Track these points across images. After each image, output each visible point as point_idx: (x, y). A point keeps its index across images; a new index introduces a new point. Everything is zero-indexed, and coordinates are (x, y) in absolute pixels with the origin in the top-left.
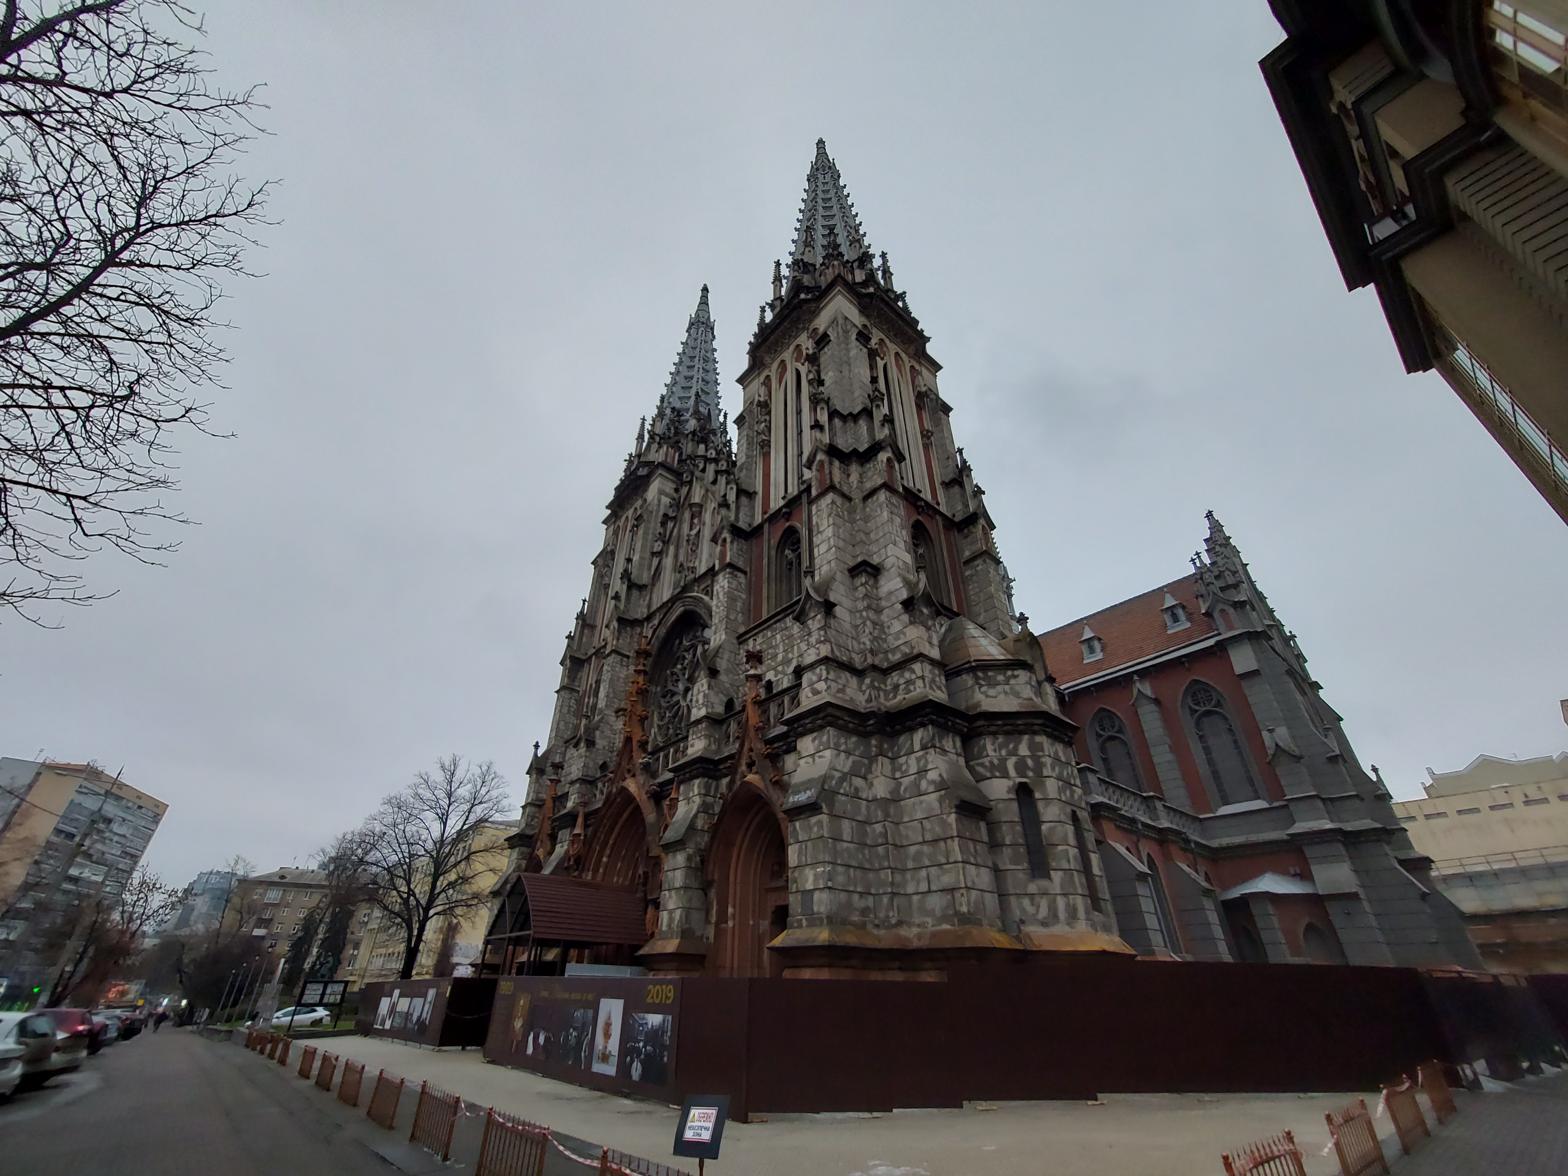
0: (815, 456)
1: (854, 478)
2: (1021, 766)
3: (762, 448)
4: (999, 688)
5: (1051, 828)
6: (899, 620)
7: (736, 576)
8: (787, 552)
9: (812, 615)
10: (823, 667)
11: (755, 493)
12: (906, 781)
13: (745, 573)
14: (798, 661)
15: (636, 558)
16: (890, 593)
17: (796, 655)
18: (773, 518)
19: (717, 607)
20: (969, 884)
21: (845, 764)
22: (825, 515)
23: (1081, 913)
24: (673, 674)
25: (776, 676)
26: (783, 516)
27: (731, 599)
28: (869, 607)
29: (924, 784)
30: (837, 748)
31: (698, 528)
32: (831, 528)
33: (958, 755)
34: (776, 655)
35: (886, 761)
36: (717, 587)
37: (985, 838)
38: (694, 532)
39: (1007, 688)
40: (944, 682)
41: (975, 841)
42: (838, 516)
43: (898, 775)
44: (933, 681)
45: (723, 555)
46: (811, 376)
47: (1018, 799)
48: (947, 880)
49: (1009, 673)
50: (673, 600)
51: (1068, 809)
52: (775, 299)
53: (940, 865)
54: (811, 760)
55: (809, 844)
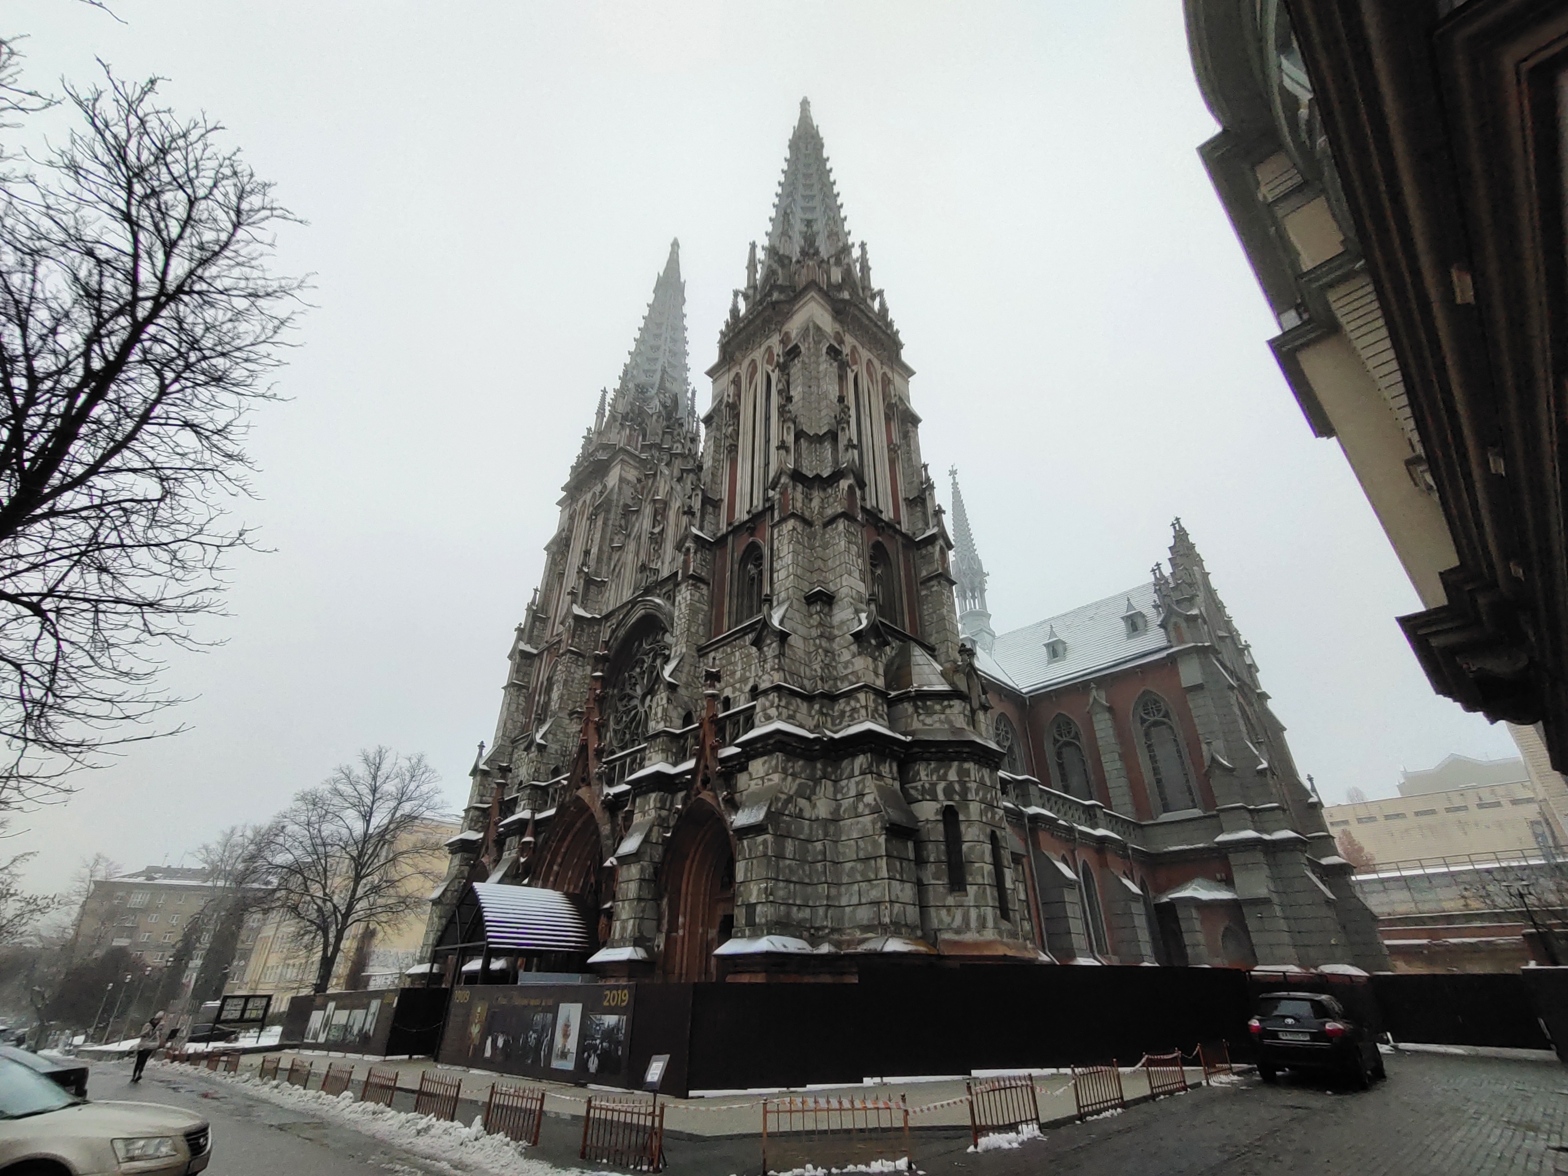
0: (779, 478)
1: (816, 503)
2: (949, 792)
3: (729, 452)
4: (936, 717)
5: (970, 848)
6: (849, 650)
7: (699, 588)
8: (749, 567)
9: (769, 642)
10: (776, 694)
11: (721, 500)
12: (846, 803)
13: (708, 584)
14: (754, 682)
15: (594, 551)
16: (842, 623)
17: (753, 674)
18: (736, 530)
19: (680, 619)
20: (893, 898)
21: (791, 786)
22: (786, 542)
23: (990, 923)
24: (630, 677)
25: (733, 693)
26: (747, 530)
27: (693, 610)
28: (821, 636)
29: (861, 806)
30: (784, 771)
31: (661, 527)
32: (790, 555)
33: (894, 779)
34: (733, 673)
35: (829, 783)
36: (679, 598)
37: (912, 855)
38: (656, 530)
39: (943, 716)
40: (886, 710)
41: (901, 859)
42: (799, 543)
43: (839, 797)
44: (876, 710)
45: (686, 563)
46: (780, 386)
47: (945, 821)
48: (874, 894)
49: (946, 703)
50: (633, 603)
51: (988, 830)
52: (749, 287)
53: (870, 881)
54: (760, 782)
55: (755, 861)
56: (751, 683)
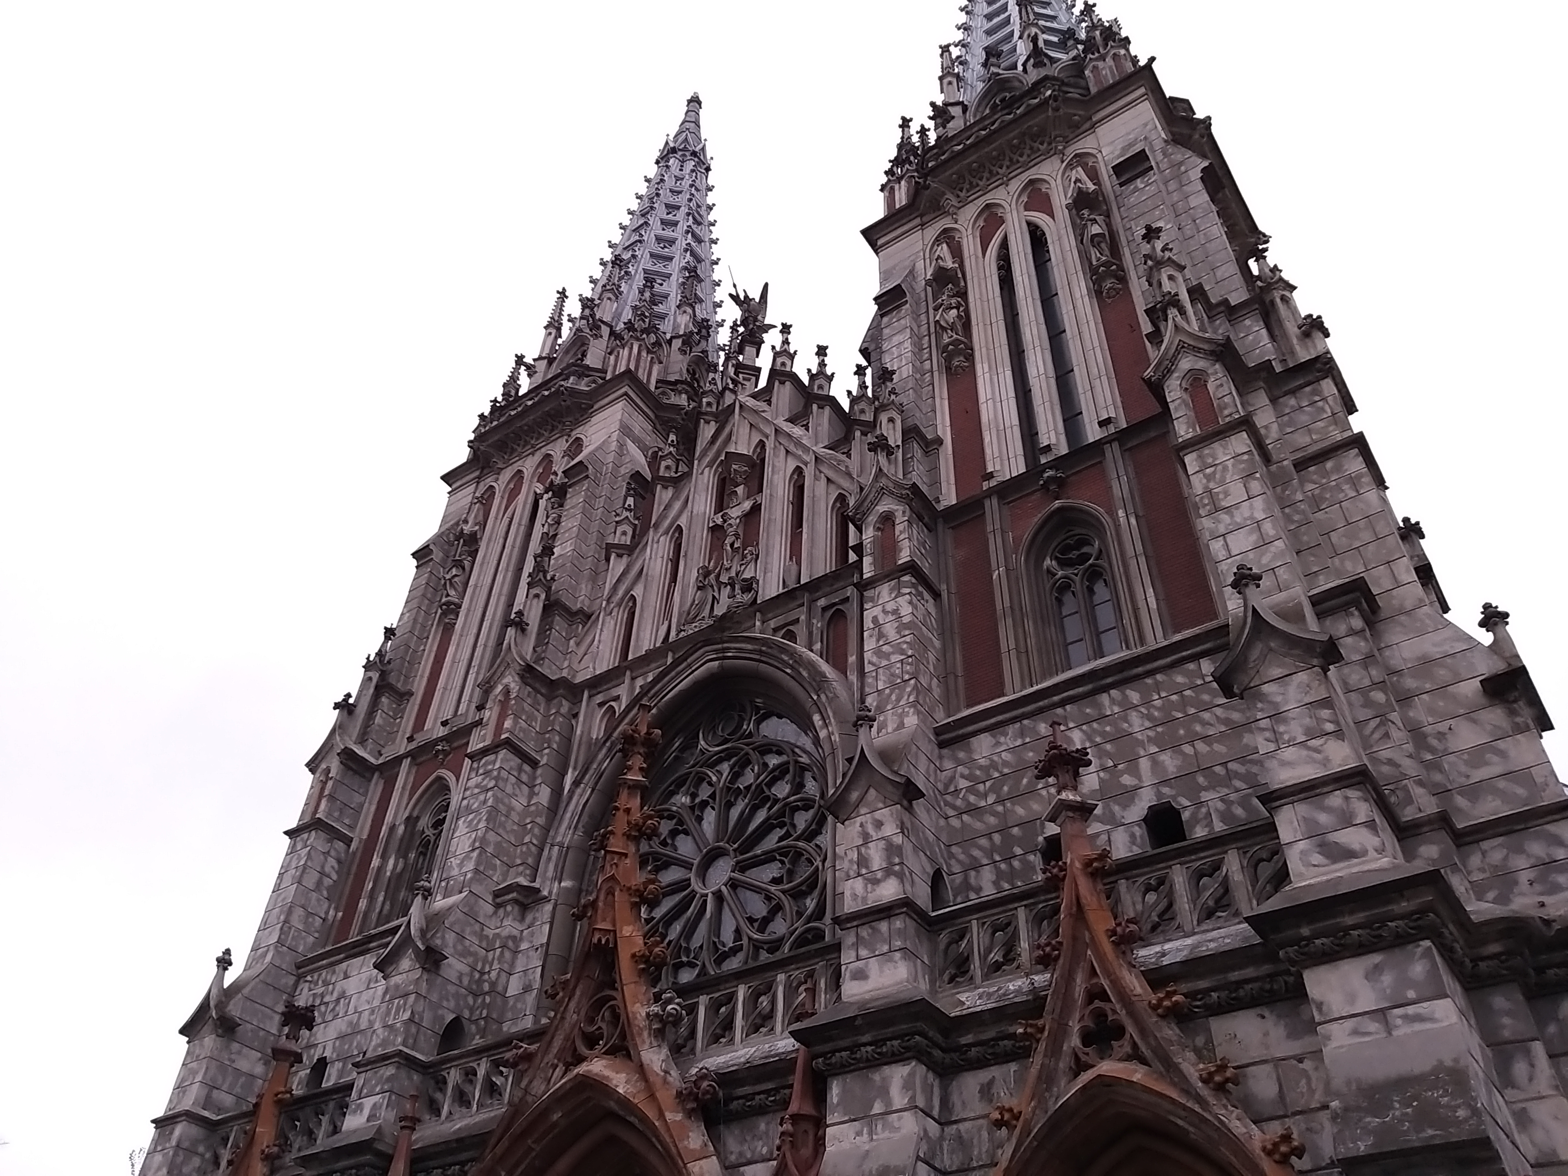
0: (1175, 360)
1: (1268, 415)
3: (952, 357)
6: (1474, 721)
8: (1048, 562)
10: (1353, 793)
11: (939, 441)
13: (936, 595)
14: (1159, 794)
18: (1010, 489)
26: (1045, 486)
31: (747, 505)
32: (1258, 503)
38: (735, 513)
45: (887, 543)
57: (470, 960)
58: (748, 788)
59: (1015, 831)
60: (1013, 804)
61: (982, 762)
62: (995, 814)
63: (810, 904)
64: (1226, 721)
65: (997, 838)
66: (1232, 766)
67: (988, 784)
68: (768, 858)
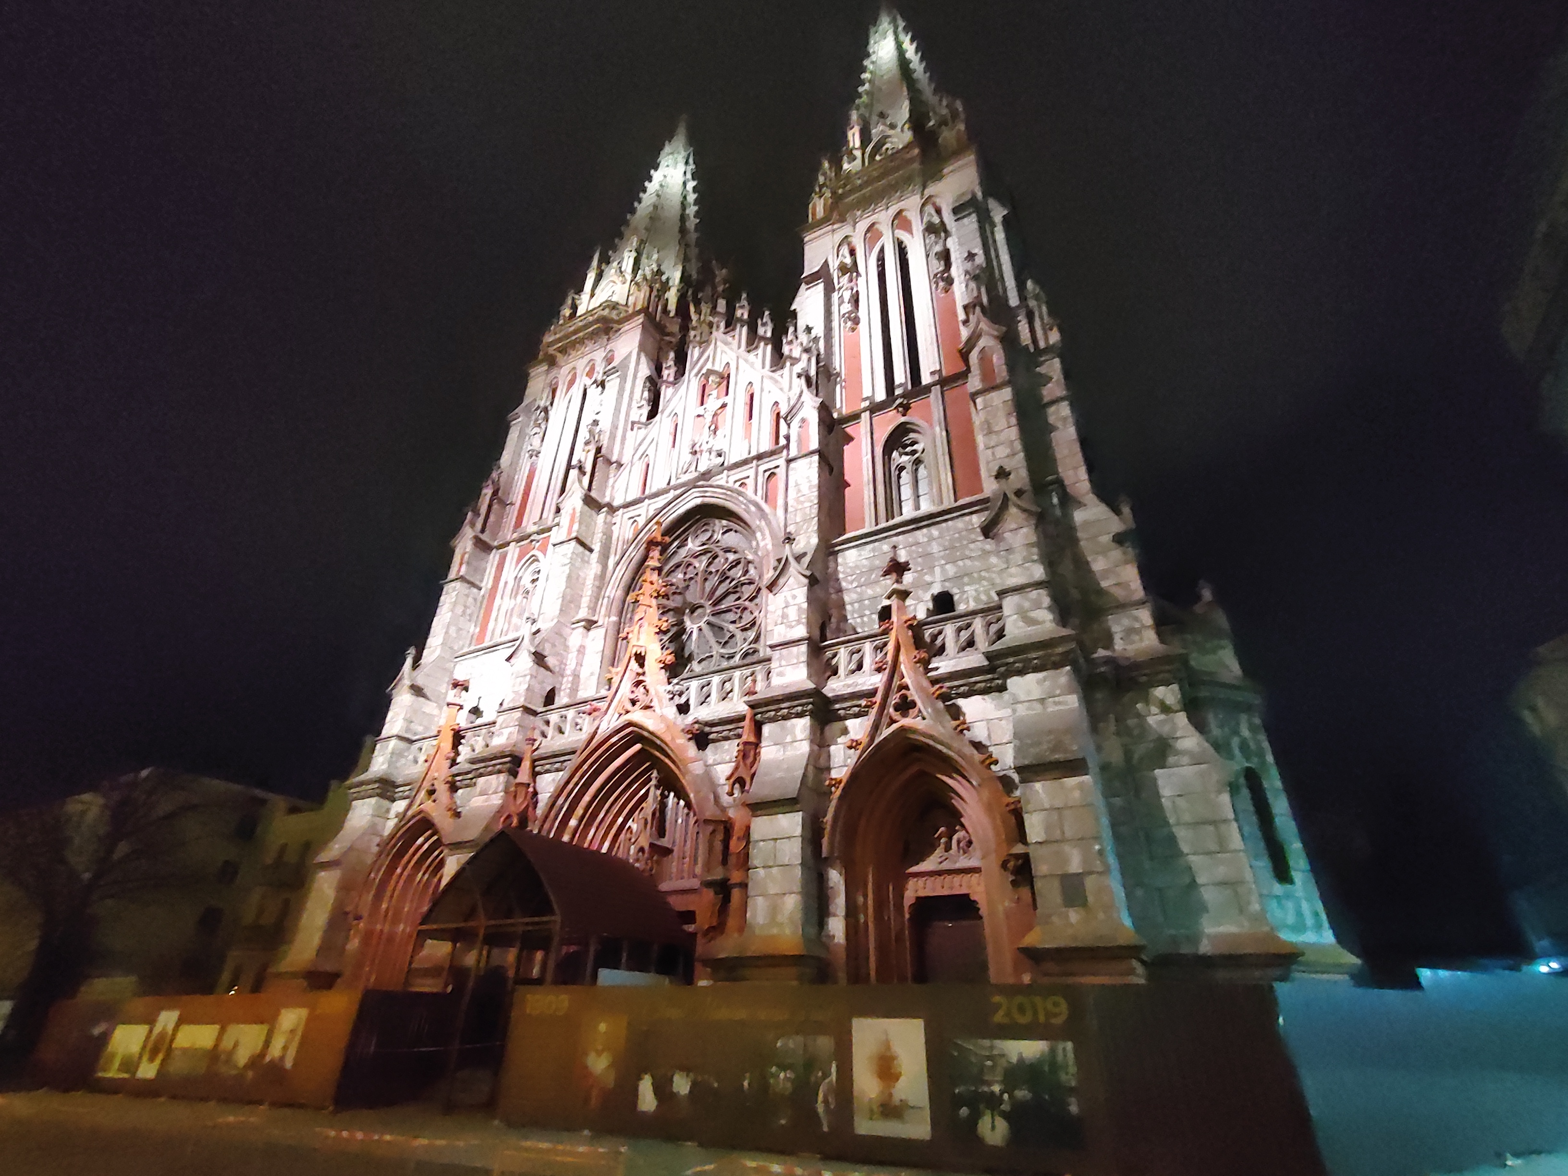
0: (975, 340)
2: (1245, 749)
3: (845, 321)
8: (895, 453)
9: (1013, 526)
10: (1042, 592)
13: (831, 468)
14: (943, 586)
18: (876, 407)
19: (798, 502)
22: (1001, 413)
23: (1324, 921)
26: (895, 408)
29: (1172, 754)
32: (1012, 430)
36: (794, 478)
45: (802, 438)
47: (1248, 786)
50: (685, 487)
53: (1209, 853)
54: (1038, 707)
55: (1067, 813)
56: (936, 589)
57: (559, 658)
58: (717, 571)
59: (867, 602)
60: (867, 588)
61: (851, 565)
62: (856, 593)
63: (752, 635)
64: (983, 550)
65: (856, 605)
66: (983, 574)
67: (854, 577)
68: (728, 611)
